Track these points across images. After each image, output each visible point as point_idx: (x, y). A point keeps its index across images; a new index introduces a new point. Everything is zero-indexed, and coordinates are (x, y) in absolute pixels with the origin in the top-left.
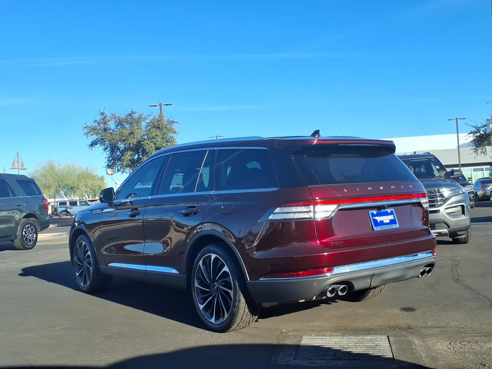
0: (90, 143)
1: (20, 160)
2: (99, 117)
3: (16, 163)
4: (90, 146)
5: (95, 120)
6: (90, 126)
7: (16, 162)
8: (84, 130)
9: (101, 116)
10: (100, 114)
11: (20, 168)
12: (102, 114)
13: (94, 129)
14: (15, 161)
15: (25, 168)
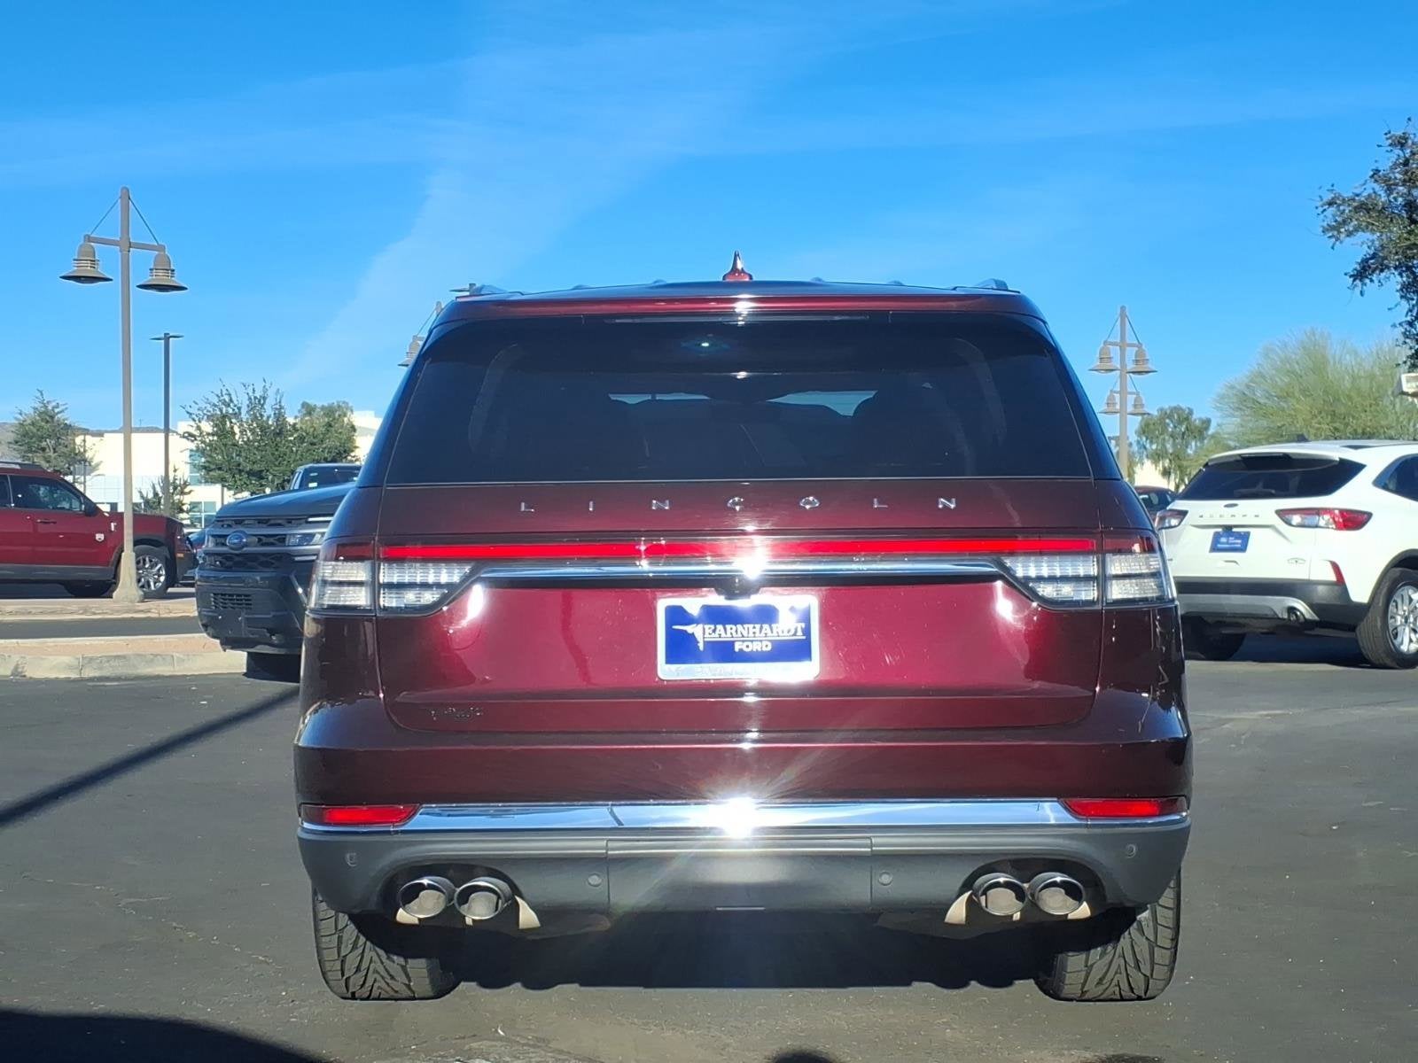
0: (1353, 266)
1: (1130, 339)
2: (1389, 155)
3: (1115, 352)
4: (1355, 277)
5: (1377, 171)
6: (1347, 194)
7: (1114, 344)
8: (1322, 216)
9: (1397, 151)
10: (1390, 145)
11: (1131, 366)
12: (1401, 142)
13: (1364, 207)
14: (1110, 340)
15: (1150, 366)
